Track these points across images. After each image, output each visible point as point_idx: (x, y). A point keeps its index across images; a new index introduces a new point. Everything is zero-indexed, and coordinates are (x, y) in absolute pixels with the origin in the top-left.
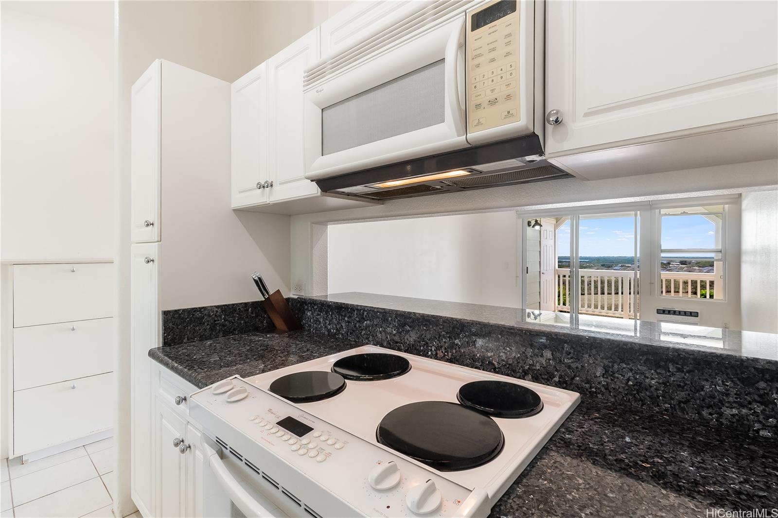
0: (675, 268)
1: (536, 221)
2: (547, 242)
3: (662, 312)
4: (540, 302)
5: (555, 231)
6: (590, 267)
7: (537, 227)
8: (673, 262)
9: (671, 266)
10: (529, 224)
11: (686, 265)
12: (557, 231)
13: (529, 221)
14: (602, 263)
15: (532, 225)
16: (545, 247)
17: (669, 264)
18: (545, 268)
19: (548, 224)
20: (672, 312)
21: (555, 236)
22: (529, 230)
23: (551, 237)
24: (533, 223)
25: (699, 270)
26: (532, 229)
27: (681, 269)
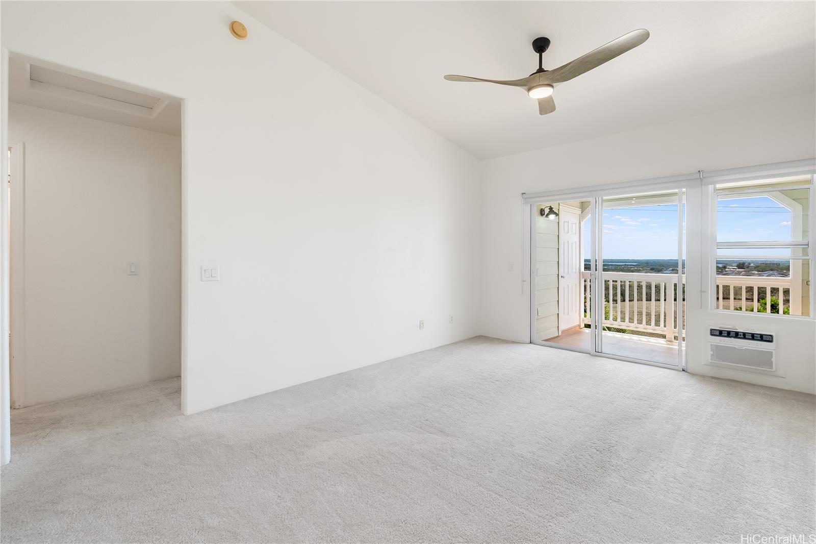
0: (732, 272)
1: (551, 209)
2: (569, 237)
3: (718, 333)
4: (558, 314)
5: (580, 223)
6: (638, 271)
7: (552, 217)
8: (729, 266)
9: (727, 270)
10: (542, 212)
11: (744, 269)
12: (582, 223)
13: (542, 209)
14: (651, 267)
15: (546, 214)
16: (566, 244)
17: (725, 267)
18: (566, 271)
19: (569, 214)
20: (732, 334)
21: (580, 230)
22: (542, 220)
23: (574, 231)
24: (547, 211)
25: (757, 274)
26: (546, 218)
27: (739, 273)
